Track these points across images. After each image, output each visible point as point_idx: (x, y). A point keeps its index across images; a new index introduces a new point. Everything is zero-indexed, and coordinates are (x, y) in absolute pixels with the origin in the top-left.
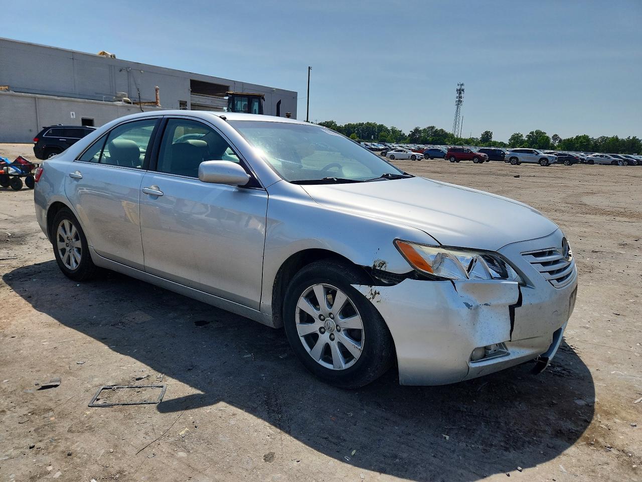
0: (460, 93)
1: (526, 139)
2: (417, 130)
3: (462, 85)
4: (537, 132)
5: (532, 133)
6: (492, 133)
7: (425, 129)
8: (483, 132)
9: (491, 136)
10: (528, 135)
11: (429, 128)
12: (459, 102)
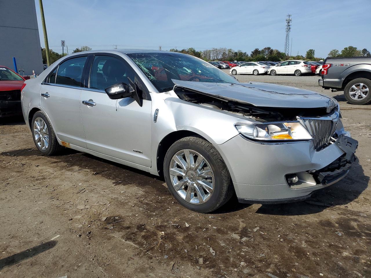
0: (289, 22)
1: (341, 53)
2: (256, 52)
3: (289, 16)
4: (351, 48)
5: (346, 49)
6: (314, 50)
7: (263, 50)
8: (308, 50)
9: (314, 53)
10: (343, 50)
11: (265, 49)
12: (289, 28)
